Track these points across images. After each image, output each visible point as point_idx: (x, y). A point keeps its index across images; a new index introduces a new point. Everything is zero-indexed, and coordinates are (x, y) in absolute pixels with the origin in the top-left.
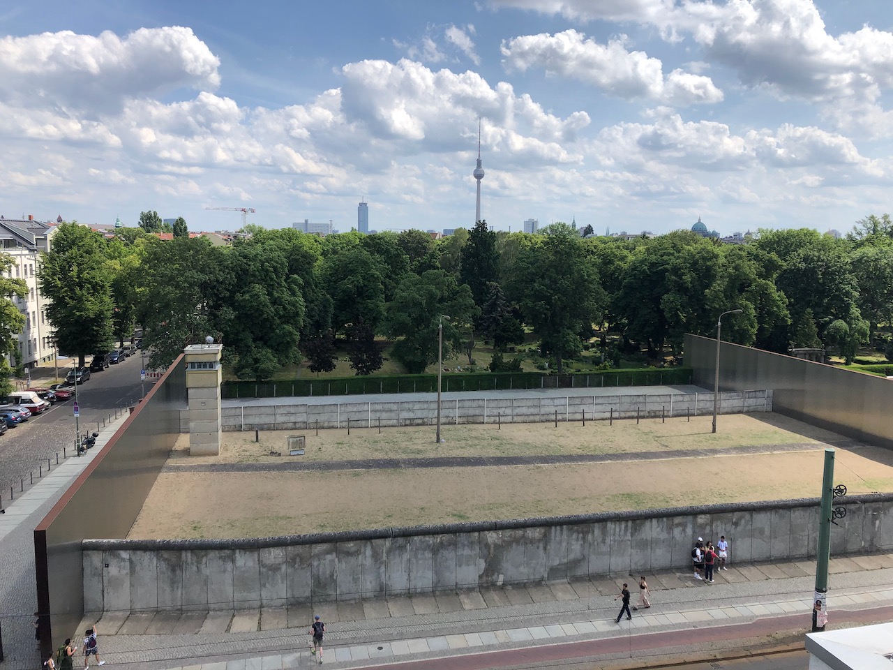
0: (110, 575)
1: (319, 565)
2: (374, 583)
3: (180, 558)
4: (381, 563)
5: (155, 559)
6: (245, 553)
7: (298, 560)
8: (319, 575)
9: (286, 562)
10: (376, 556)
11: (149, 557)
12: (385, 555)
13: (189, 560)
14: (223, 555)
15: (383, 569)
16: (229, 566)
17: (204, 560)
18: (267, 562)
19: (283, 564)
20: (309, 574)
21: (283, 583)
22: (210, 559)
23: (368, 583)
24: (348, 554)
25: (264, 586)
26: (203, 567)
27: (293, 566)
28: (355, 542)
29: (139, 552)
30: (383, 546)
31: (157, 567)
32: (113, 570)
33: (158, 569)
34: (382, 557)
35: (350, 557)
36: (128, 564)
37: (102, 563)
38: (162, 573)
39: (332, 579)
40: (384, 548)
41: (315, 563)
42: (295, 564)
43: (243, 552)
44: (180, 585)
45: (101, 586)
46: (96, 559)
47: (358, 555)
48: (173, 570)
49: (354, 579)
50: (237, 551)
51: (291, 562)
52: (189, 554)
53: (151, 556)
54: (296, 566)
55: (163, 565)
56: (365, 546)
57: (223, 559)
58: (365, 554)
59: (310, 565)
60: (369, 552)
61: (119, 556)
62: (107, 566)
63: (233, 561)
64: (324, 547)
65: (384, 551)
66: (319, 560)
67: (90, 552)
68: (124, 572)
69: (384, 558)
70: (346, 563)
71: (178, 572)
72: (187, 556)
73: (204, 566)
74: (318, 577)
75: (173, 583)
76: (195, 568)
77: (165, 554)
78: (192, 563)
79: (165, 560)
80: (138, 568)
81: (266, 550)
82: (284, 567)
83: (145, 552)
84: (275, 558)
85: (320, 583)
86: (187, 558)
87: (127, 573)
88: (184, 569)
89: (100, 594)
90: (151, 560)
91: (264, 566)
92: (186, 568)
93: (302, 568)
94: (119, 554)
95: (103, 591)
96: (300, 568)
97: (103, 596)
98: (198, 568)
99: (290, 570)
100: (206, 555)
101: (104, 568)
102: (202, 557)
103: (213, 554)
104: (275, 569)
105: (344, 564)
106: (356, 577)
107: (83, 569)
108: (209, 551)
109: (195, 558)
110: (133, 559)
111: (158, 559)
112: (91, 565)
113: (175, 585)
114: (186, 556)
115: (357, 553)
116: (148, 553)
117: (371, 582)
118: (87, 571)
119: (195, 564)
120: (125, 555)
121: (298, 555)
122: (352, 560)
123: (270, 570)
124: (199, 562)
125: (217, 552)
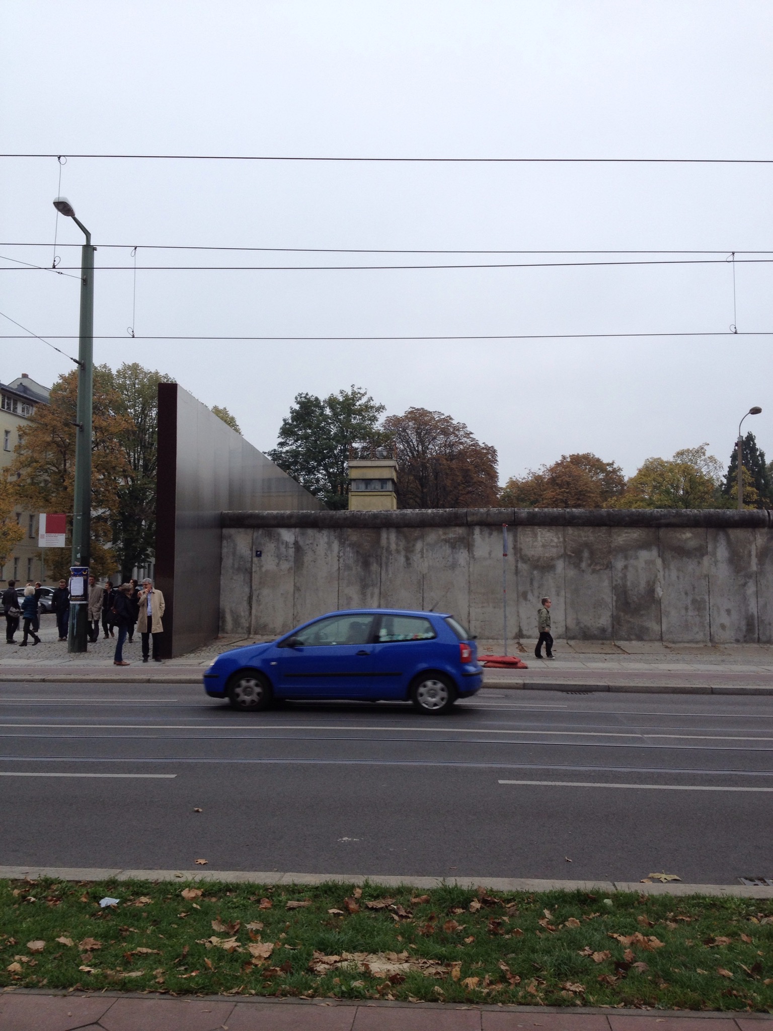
0: (264, 569)
1: (626, 567)
2: (735, 615)
3: (378, 540)
4: (750, 577)
5: (336, 546)
6: (491, 534)
7: (586, 554)
8: (625, 586)
9: (565, 556)
10: (737, 561)
11: (326, 540)
12: (754, 561)
13: (393, 546)
14: (451, 535)
15: (751, 589)
16: (462, 556)
17: (419, 545)
18: (530, 552)
19: (559, 557)
20: (606, 583)
21: (558, 595)
22: (428, 544)
23: (724, 614)
24: (682, 552)
25: (525, 596)
26: (416, 557)
27: (577, 566)
28: (694, 530)
29: (310, 532)
30: (750, 543)
31: (339, 557)
32: (269, 562)
33: (341, 560)
34: (749, 563)
35: (685, 559)
36: (291, 551)
37: (251, 550)
38: (348, 568)
39: (650, 598)
40: (753, 548)
41: (619, 564)
42: (581, 560)
43: (486, 531)
44: (376, 591)
45: (247, 590)
46: (242, 541)
47: (702, 555)
48: (366, 565)
49: (694, 601)
50: (477, 530)
51: (574, 557)
52: (393, 536)
53: (329, 538)
54: (583, 565)
55: (350, 553)
56: (715, 540)
57: (454, 545)
58: (714, 554)
59: (609, 566)
60: (722, 552)
61: (278, 539)
62: (259, 554)
63: (469, 547)
64: (635, 534)
65: (754, 553)
66: (626, 558)
67: (232, 531)
68: (285, 566)
69: (754, 567)
70: (678, 570)
71: (374, 567)
72: (390, 539)
73: (419, 556)
74: (625, 592)
75: (364, 586)
76: (402, 559)
77: (354, 536)
78: (398, 552)
79: (352, 545)
80: (308, 558)
81: (528, 530)
82: (560, 565)
83: (319, 532)
84: (544, 546)
85: (627, 603)
86: (389, 543)
87: (291, 568)
88: (384, 559)
89: (245, 604)
90: (329, 544)
91: (524, 559)
92: (387, 558)
93: (594, 571)
94: (279, 534)
95: (250, 598)
96: (590, 571)
97: (251, 607)
98: (407, 559)
99: (572, 573)
100: (422, 537)
101: (255, 559)
102: (416, 539)
103: (433, 536)
104: (545, 567)
105: (674, 574)
106: (698, 598)
107: (221, 559)
108: (427, 529)
109: (402, 544)
110: (301, 543)
111: (342, 543)
112: (234, 554)
113: (369, 591)
114: (388, 539)
115: (700, 552)
116: (325, 532)
117: (728, 611)
118: (228, 562)
119: (403, 553)
120: (288, 536)
121: (587, 545)
122: (691, 566)
123: (536, 567)
124: (409, 550)
125: (441, 531)
